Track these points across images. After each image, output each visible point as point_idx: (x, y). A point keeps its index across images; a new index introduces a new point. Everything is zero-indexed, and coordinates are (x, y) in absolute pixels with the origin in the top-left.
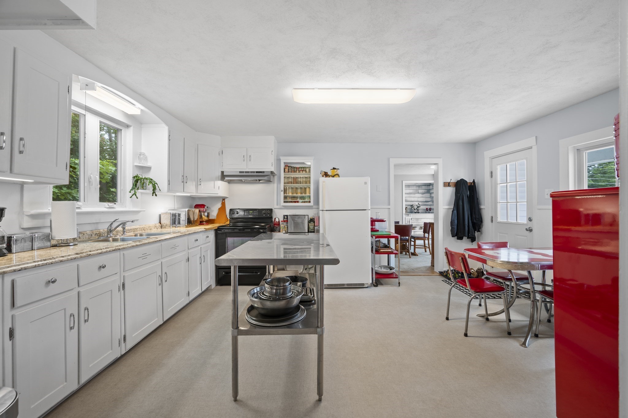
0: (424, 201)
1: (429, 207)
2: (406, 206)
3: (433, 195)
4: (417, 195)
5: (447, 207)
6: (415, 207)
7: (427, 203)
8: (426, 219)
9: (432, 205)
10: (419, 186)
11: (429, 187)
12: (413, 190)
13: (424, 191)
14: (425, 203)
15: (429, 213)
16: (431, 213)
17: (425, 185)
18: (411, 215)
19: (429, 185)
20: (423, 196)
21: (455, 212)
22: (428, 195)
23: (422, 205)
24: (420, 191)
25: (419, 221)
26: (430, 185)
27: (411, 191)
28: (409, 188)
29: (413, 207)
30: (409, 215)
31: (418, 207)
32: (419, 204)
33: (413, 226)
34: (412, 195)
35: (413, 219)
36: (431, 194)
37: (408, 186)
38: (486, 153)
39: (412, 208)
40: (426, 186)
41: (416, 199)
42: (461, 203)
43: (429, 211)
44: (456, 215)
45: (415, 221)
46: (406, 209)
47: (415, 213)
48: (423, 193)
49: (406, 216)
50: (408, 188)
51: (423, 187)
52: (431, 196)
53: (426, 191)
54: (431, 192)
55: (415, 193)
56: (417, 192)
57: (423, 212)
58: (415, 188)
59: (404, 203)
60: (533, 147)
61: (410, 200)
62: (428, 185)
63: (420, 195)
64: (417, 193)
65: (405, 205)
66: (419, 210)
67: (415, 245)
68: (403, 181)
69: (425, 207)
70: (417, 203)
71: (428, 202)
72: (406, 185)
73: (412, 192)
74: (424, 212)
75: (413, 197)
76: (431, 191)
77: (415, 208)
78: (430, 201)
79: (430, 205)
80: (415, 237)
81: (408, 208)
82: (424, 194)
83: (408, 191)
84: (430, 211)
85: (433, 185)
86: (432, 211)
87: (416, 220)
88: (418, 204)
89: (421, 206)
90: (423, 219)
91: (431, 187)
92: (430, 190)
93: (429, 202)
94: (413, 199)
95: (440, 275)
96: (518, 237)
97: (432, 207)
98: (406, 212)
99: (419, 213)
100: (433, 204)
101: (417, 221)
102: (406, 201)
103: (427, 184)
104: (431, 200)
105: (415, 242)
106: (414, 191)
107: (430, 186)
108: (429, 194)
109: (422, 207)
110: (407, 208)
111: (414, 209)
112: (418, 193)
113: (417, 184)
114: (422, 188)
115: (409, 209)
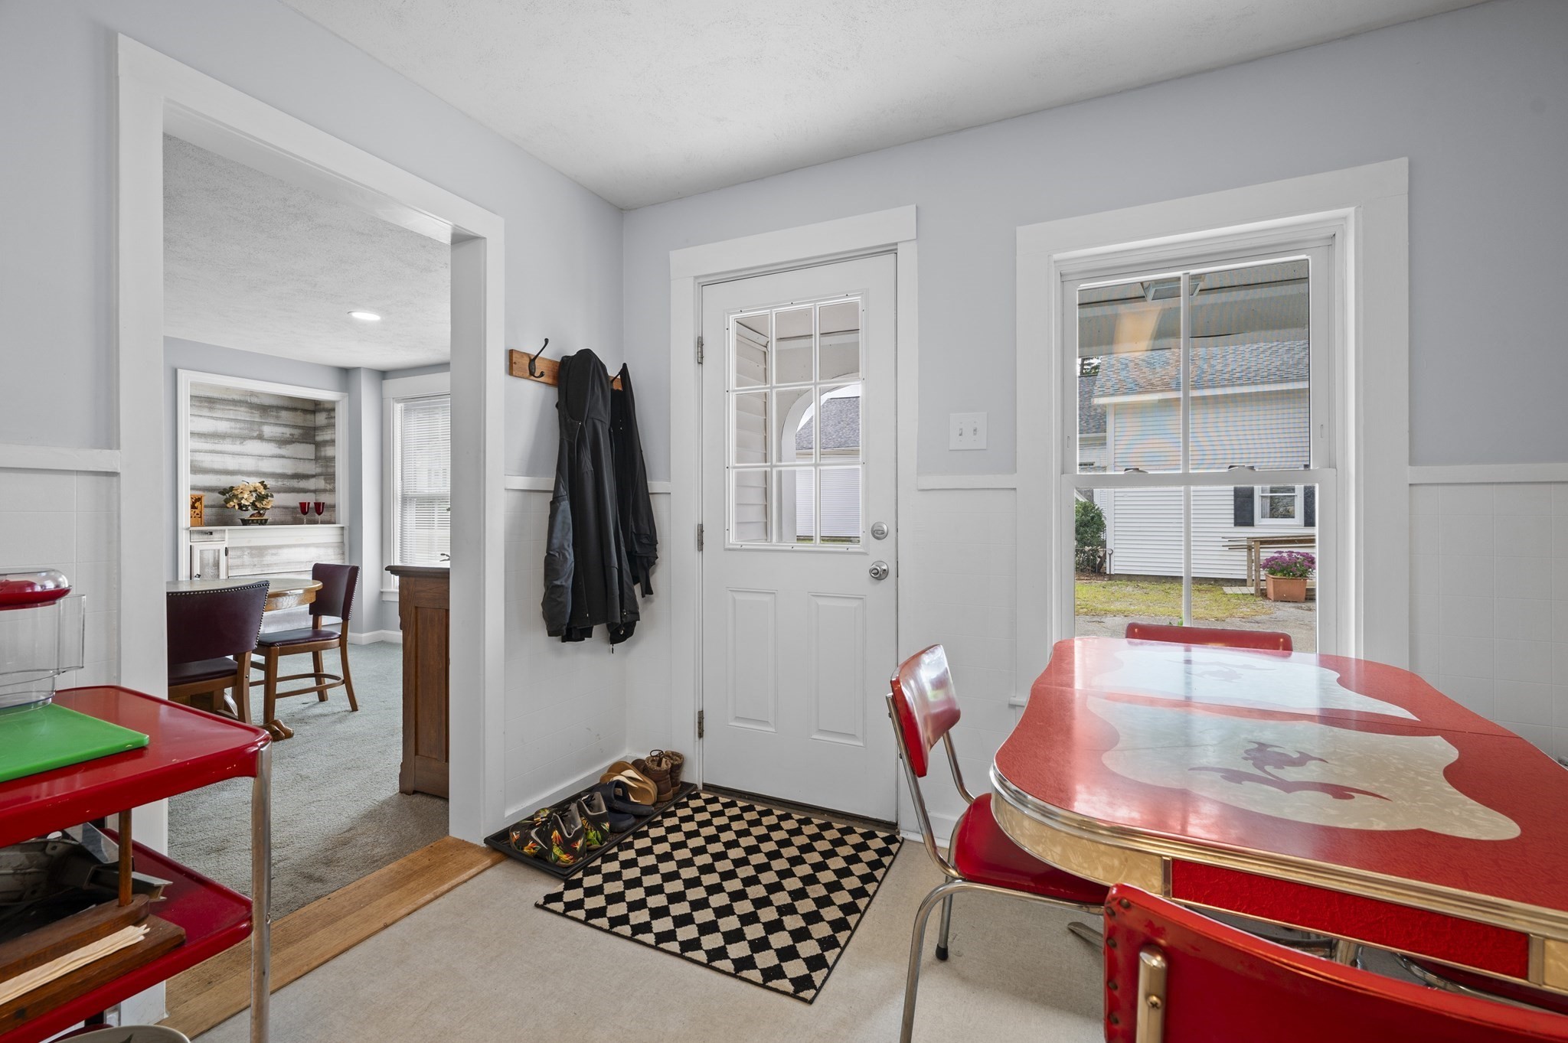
0: (290, 472)
1: (310, 499)
2: (198, 493)
3: (328, 451)
4: (255, 447)
5: (521, 482)
6: (246, 496)
7: (303, 484)
8: (302, 550)
9: (325, 491)
10: (267, 408)
11: (309, 417)
12: (233, 424)
13: (288, 431)
14: (295, 483)
15: (315, 522)
16: (322, 523)
17: (295, 409)
18: (227, 535)
19: (311, 407)
20: (283, 451)
21: (565, 505)
22: (307, 450)
23: (279, 492)
24: (268, 430)
25: (268, 559)
26: (314, 407)
27: (223, 426)
28: (211, 409)
29: (235, 496)
30: (216, 536)
31: (261, 498)
32: (265, 487)
33: (271, 590)
34: (227, 446)
35: (239, 553)
36: (319, 445)
37: (206, 402)
38: (676, 257)
39: (227, 501)
40: (299, 413)
41: (249, 464)
42: (587, 465)
43: (311, 512)
44: (570, 521)
45: (247, 559)
46: (193, 507)
47: (245, 522)
48: (282, 442)
49: (196, 537)
50: (206, 412)
51: (284, 414)
52: (323, 454)
53: (297, 432)
54: (319, 438)
55: (243, 438)
56: (255, 434)
57: (283, 518)
58: (243, 414)
59: (186, 480)
60: (899, 247)
61: (217, 466)
62: (305, 411)
63: (271, 449)
64: (252, 438)
65: (193, 488)
66: (267, 512)
67: (270, 683)
68: (180, 371)
69: (293, 500)
70: (254, 482)
71: (306, 477)
72: (197, 393)
73: (229, 431)
74: (289, 518)
75: (234, 454)
76: (321, 437)
77: (243, 502)
78: (313, 476)
79: (315, 491)
80: (272, 644)
81: (205, 502)
82: (288, 446)
83: (207, 425)
84: (320, 514)
85: (333, 410)
86: (325, 515)
87: (251, 555)
88: (262, 483)
89: (275, 495)
90: (285, 551)
91: (321, 419)
92: (315, 429)
93: (313, 480)
94: (231, 463)
95: (496, 855)
96: (822, 602)
97: (324, 498)
98: (197, 518)
99: (264, 522)
100: (328, 487)
101: (256, 560)
102: (196, 470)
103: (299, 406)
104: (319, 470)
105: (269, 668)
106: (238, 425)
107: (317, 415)
108: (313, 446)
109: (279, 499)
110: (199, 499)
111: (241, 507)
112: (260, 437)
113: (255, 400)
114: (277, 417)
115: (212, 506)
